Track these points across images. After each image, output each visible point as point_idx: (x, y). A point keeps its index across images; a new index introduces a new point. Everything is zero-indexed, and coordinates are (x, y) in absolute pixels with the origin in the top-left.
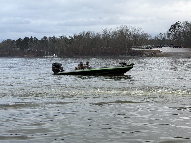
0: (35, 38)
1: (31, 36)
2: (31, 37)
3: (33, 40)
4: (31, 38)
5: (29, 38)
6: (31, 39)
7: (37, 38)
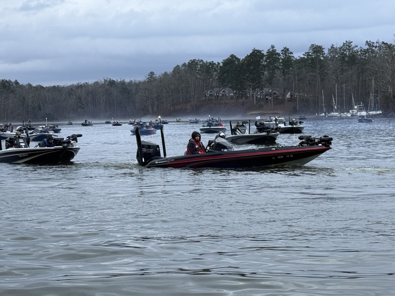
0: (286, 50)
1: (273, 47)
2: (271, 50)
3: (279, 59)
4: (272, 54)
5: (265, 54)
6: (274, 54)
7: (292, 53)
